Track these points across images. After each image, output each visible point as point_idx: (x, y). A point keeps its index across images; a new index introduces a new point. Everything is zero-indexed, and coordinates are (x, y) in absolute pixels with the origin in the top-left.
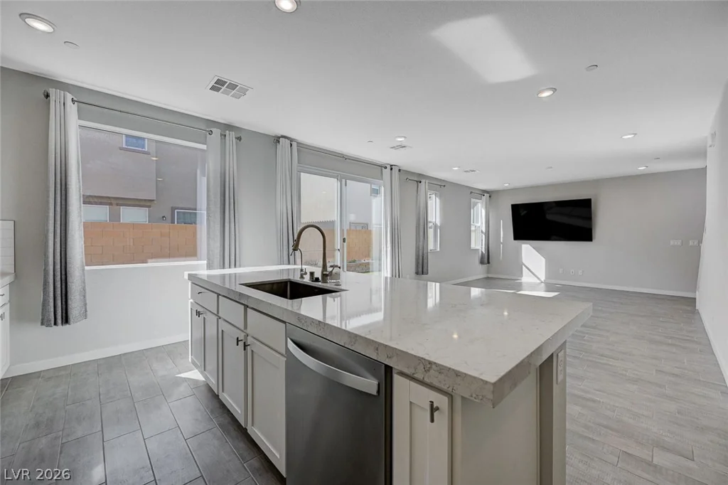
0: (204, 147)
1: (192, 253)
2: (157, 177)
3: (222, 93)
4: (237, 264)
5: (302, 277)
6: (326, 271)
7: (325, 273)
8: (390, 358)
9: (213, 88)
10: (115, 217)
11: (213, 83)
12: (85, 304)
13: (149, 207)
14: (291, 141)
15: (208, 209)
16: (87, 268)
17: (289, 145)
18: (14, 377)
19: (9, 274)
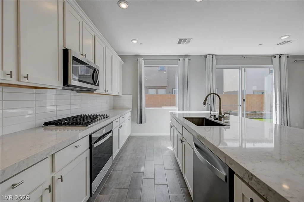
0: (177, 66)
1: (173, 104)
3: (182, 44)
4: (189, 110)
5: (210, 117)
6: (221, 115)
7: (220, 116)
8: (231, 164)
9: (179, 43)
10: (157, 93)
11: (178, 42)
12: (145, 119)
13: (166, 89)
14: (212, 56)
15: (178, 89)
16: (146, 108)
17: (212, 57)
18: (132, 136)
19: (131, 109)
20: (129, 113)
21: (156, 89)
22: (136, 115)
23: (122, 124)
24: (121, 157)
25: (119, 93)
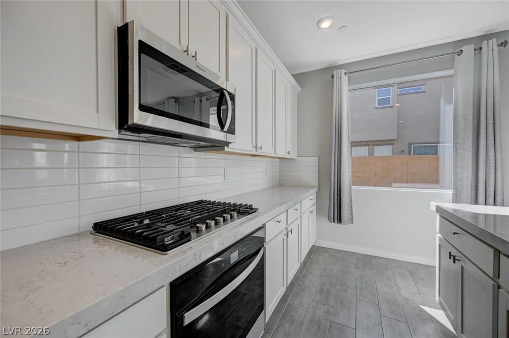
2: (398, 120)
10: (371, 153)
12: (352, 213)
13: (393, 144)
16: (353, 187)
18: (318, 246)
19: (315, 187)
20: (311, 197)
21: (369, 145)
22: (328, 202)
23: (294, 227)
24: (290, 305)
25: (289, 153)
